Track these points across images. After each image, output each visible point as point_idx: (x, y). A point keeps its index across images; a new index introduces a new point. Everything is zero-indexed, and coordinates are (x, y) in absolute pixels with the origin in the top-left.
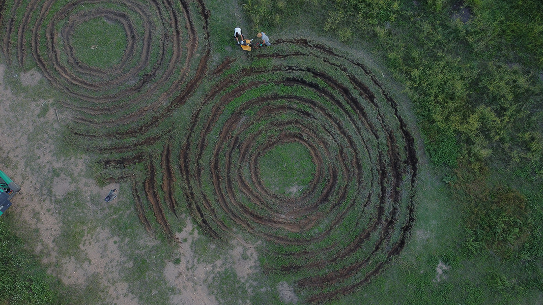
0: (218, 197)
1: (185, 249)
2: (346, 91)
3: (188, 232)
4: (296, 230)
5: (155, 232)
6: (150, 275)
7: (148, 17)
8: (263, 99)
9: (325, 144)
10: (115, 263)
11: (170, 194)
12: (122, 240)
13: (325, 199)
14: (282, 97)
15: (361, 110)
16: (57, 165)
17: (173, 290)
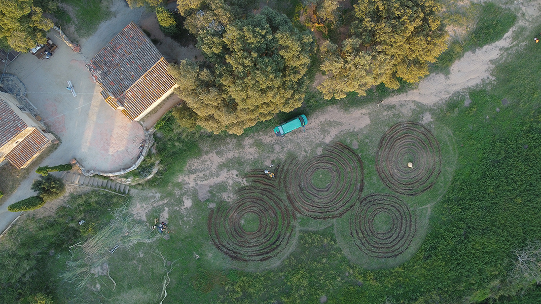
0: (251, 197)
1: (240, 180)
2: (267, 253)
3: (245, 182)
4: (230, 217)
5: (249, 172)
6: (237, 166)
7: (323, 199)
8: (277, 225)
9: (253, 238)
10: (245, 156)
11: (259, 182)
12: (251, 161)
13: (235, 230)
14: (275, 231)
15: (259, 255)
16: (285, 149)
17: (229, 171)
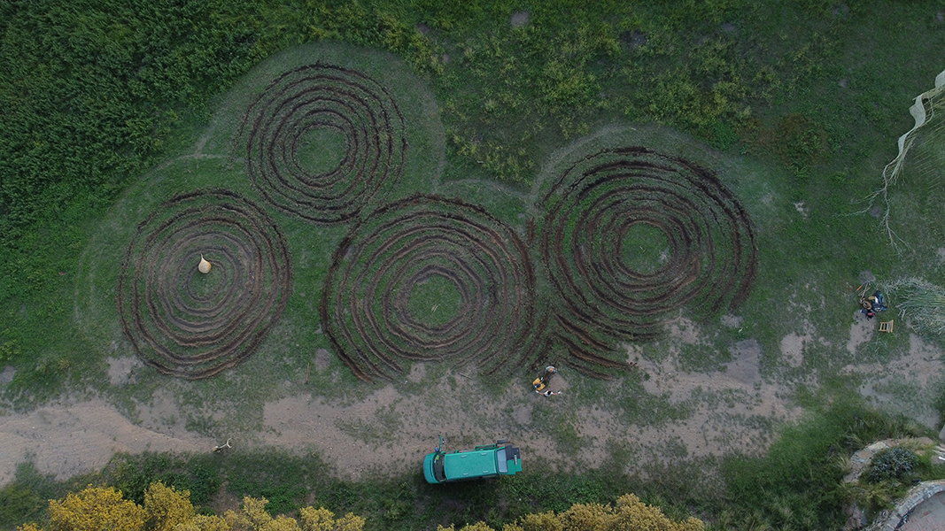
0: (627, 311)
1: (643, 364)
2: (623, 163)
3: (633, 353)
4: (693, 279)
5: (613, 375)
6: (642, 403)
7: (445, 251)
8: (580, 223)
9: (649, 208)
10: (612, 421)
11: (595, 342)
12: (599, 403)
13: (689, 241)
14: (590, 209)
15: (646, 164)
16: (503, 406)
17: (665, 396)
